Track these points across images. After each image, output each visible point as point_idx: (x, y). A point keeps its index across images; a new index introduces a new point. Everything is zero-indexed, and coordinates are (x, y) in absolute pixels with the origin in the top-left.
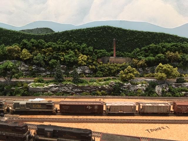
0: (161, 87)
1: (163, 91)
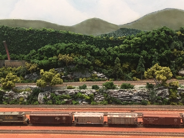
0: (44, 95)
1: (44, 99)
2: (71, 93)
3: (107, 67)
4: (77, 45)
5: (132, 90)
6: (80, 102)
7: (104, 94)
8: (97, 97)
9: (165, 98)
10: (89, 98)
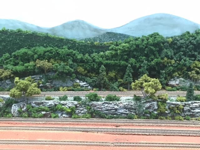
0: (18, 106)
1: (19, 111)
2: (50, 105)
3: (92, 75)
4: (57, 50)
5: (117, 102)
6: (59, 115)
7: (87, 106)
8: (79, 109)
9: (153, 112)
10: (70, 111)
